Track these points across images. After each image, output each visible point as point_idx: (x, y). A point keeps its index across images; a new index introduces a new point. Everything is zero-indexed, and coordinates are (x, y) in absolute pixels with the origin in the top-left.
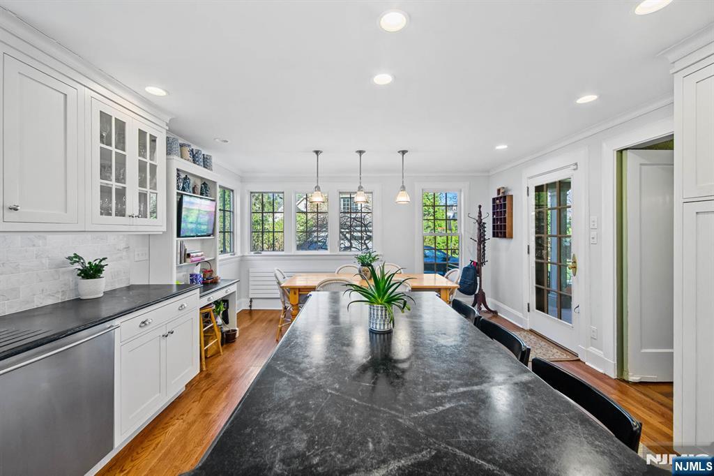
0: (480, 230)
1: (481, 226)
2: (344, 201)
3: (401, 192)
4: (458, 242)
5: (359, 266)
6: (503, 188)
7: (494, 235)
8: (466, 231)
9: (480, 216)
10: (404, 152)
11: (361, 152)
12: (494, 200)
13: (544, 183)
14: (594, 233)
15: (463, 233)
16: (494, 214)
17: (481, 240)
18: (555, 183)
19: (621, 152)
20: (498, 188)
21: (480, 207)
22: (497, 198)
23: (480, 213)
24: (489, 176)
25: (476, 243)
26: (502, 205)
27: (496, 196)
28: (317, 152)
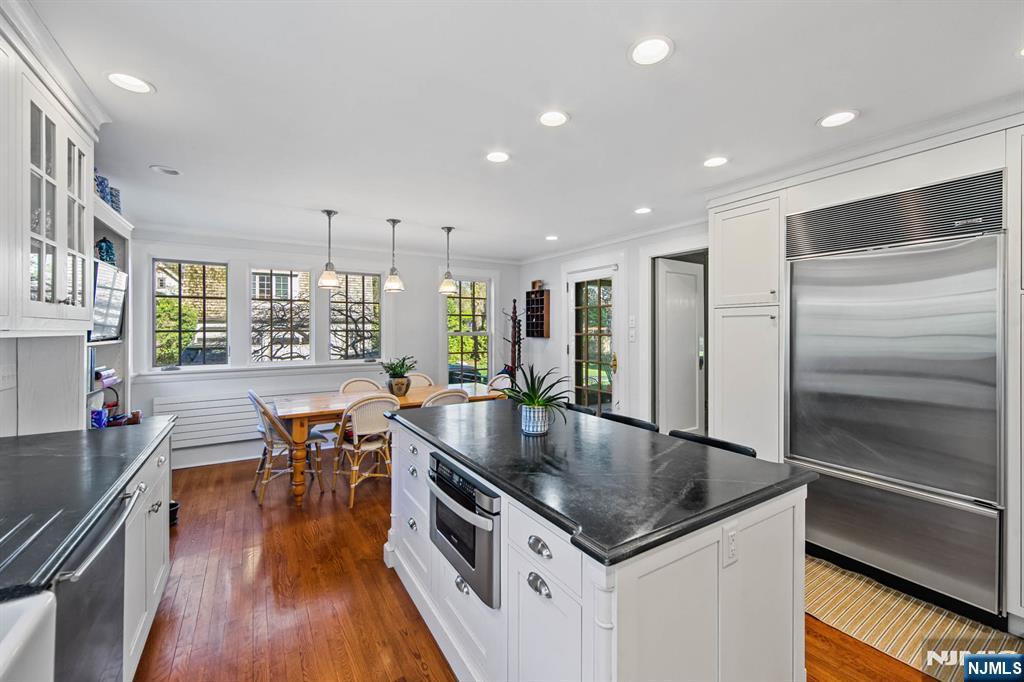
0: (514, 328)
1: (516, 323)
2: (262, 279)
3: (446, 280)
4: (487, 341)
5: (387, 378)
6: (540, 281)
7: (528, 335)
8: (497, 329)
9: (515, 312)
10: (449, 229)
11: (394, 222)
12: (528, 294)
13: (585, 280)
14: (632, 332)
15: (493, 331)
16: (528, 310)
17: (516, 342)
18: (596, 281)
19: (654, 259)
20: (534, 280)
21: (515, 301)
22: (533, 293)
23: (515, 308)
24: (520, 266)
25: (510, 346)
26: (538, 301)
27: (530, 289)
28: (329, 213)
